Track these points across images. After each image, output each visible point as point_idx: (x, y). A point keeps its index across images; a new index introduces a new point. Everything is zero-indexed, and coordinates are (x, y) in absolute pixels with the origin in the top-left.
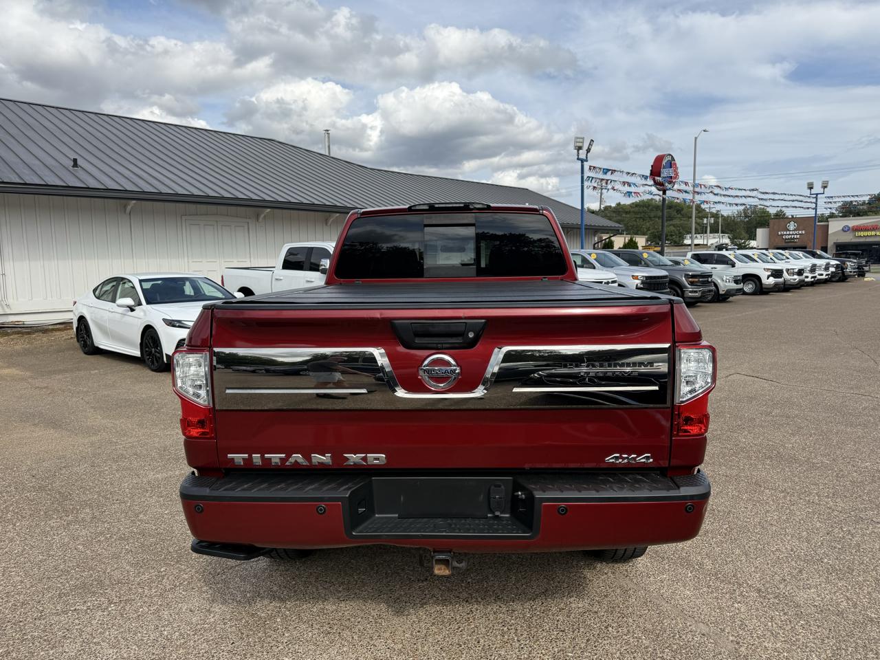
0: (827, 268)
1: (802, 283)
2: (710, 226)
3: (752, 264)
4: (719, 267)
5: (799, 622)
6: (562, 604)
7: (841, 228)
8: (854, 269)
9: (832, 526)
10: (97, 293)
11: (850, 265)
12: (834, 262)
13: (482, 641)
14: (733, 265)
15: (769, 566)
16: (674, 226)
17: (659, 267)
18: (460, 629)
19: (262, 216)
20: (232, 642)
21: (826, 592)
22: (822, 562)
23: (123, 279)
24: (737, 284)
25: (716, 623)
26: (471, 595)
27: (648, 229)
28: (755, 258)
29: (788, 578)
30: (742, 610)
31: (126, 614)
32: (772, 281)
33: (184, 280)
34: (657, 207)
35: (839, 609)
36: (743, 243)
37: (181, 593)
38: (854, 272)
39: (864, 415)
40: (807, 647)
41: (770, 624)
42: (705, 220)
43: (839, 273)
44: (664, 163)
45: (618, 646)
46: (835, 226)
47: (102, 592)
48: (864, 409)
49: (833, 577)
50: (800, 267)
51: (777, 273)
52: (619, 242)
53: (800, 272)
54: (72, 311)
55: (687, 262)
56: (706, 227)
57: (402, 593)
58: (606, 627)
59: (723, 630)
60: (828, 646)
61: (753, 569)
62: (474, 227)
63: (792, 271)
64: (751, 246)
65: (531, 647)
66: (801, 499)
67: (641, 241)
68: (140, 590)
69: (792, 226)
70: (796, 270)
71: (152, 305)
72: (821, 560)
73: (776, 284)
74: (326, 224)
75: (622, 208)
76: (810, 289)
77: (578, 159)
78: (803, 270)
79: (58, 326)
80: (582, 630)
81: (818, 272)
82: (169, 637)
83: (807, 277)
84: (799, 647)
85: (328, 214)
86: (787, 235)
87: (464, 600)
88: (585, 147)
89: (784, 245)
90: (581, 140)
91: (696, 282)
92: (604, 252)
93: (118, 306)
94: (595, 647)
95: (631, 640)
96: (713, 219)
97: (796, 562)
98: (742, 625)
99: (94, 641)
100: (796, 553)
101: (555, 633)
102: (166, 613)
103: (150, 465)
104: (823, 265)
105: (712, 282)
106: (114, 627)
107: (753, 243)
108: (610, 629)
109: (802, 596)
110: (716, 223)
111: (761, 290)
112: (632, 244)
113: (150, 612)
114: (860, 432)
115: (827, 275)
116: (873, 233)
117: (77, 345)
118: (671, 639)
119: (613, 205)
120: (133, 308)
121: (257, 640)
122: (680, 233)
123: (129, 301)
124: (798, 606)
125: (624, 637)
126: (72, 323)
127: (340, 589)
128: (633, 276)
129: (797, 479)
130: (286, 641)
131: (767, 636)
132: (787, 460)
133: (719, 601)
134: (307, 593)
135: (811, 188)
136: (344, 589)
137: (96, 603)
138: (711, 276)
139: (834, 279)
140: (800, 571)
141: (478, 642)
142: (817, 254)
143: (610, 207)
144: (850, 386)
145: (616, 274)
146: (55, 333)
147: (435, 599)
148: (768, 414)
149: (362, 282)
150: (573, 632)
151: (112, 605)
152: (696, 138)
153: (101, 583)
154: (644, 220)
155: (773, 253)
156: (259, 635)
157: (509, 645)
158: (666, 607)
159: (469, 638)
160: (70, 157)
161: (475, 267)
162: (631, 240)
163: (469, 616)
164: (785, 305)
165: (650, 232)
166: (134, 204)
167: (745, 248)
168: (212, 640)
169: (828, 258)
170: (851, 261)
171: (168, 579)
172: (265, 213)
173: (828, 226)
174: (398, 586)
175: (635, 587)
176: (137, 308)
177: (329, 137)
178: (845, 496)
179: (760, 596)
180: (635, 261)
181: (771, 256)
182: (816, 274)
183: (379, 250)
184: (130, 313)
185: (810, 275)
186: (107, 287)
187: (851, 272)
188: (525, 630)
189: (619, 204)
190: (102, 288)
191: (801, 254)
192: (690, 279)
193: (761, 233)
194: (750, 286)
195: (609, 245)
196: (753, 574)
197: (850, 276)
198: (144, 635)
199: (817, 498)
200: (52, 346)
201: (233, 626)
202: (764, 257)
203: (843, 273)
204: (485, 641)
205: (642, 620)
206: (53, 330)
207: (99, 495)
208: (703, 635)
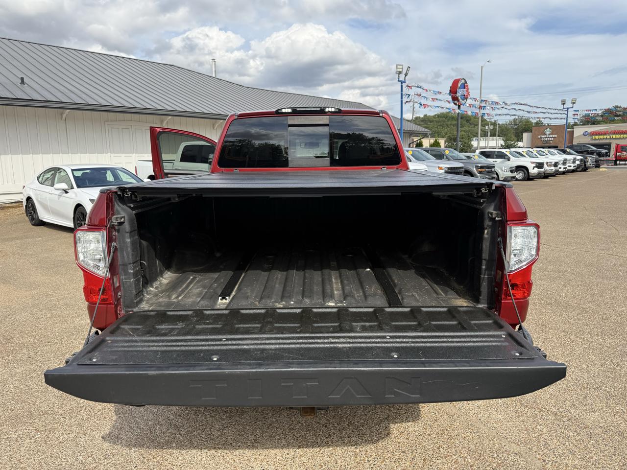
0: (574, 162)
1: (557, 173)
2: (490, 132)
3: (522, 158)
4: (499, 160)
5: (590, 441)
6: (402, 428)
7: (582, 133)
8: (593, 162)
9: (604, 359)
10: (40, 179)
11: (590, 160)
12: (579, 157)
13: (339, 462)
14: (509, 160)
15: (561, 393)
16: (464, 131)
17: (457, 161)
18: (321, 452)
19: (165, 122)
20: (135, 465)
21: (607, 415)
22: (601, 389)
23: (59, 169)
24: (512, 173)
25: (525, 443)
26: (329, 421)
27: (446, 134)
28: (524, 154)
29: (576, 403)
30: (544, 432)
31: (49, 441)
32: (536, 170)
33: (105, 169)
34: (453, 118)
35: (620, 430)
36: (513, 144)
37: (95, 422)
38: (593, 164)
39: (615, 270)
40: (599, 464)
41: (567, 443)
42: (487, 127)
43: (582, 165)
44: (459, 85)
45: (449, 464)
46: (578, 132)
47: (31, 421)
48: (614, 265)
49: (611, 402)
50: (556, 161)
51: (540, 165)
52: (426, 143)
53: (556, 165)
54: (22, 193)
55: (476, 157)
56: (488, 132)
57: (274, 420)
58: (438, 448)
59: (531, 449)
60: (616, 462)
61: (549, 396)
62: (328, 127)
63: (550, 163)
64: (518, 146)
65: (379, 467)
66: (578, 337)
67: (442, 142)
68: (62, 420)
69: (548, 131)
70: (553, 163)
71: (82, 189)
72: (600, 388)
73: (539, 173)
74: (213, 128)
75: (428, 118)
76: (562, 177)
77: (399, 81)
78: (558, 163)
79: (13, 204)
80: (419, 451)
81: (568, 164)
82: (84, 461)
83: (560, 168)
84: (593, 464)
85: (214, 120)
86: (544, 138)
87: (323, 426)
88: (404, 72)
89: (543, 145)
90: (401, 67)
91: (483, 171)
92: (418, 150)
93: (56, 189)
94: (431, 466)
95: (460, 460)
96: (492, 126)
97: (581, 390)
98: (545, 444)
99: (22, 466)
100: (580, 382)
101: (398, 454)
102: (82, 440)
103: (76, 313)
104: (571, 159)
105: (494, 171)
106: (39, 453)
107: (520, 144)
108: (441, 449)
109: (589, 419)
110: (494, 129)
111: (529, 178)
112: (436, 144)
113: (69, 439)
114: (614, 283)
115: (574, 166)
116: (605, 137)
117: (27, 218)
118: (491, 458)
119: (422, 116)
120: (67, 190)
121: (156, 464)
122: (469, 136)
123: (64, 186)
124: (587, 427)
125: (453, 456)
126: (22, 202)
127: (225, 417)
128: (438, 167)
129: (572, 321)
130: (179, 464)
131: (566, 454)
132: (563, 306)
133: (525, 424)
134: (197, 421)
135: (564, 104)
136: (227, 417)
137: (25, 431)
138: (494, 167)
139: (579, 170)
140: (585, 398)
141: (336, 463)
142: (567, 152)
143: (419, 117)
144: (602, 248)
145: (427, 166)
146: (11, 210)
147: (300, 425)
148: (545, 270)
149: (240, 170)
150: (412, 453)
151: (39, 433)
152: (482, 67)
153: (30, 414)
154: (443, 127)
155: (536, 150)
156: (158, 459)
157: (361, 466)
158: (484, 429)
159: (329, 459)
160: (18, 76)
161: (329, 159)
162: (436, 141)
163: (327, 440)
164: (546, 188)
165: (447, 136)
166: (68, 112)
167: (514, 147)
168: (119, 464)
169: (575, 155)
170: (590, 157)
171: (85, 409)
172: (168, 120)
173: (573, 131)
174: (270, 414)
175: (458, 413)
176: (70, 191)
177: (215, 64)
178: (611, 334)
179: (557, 419)
180: (440, 156)
181: (535, 153)
182: (567, 166)
183: (253, 146)
184: (65, 195)
185: (563, 167)
186: (48, 175)
187: (590, 164)
188: (374, 451)
189: (425, 116)
190: (43, 176)
191: (555, 151)
192: (479, 170)
193: (525, 136)
194: (521, 174)
195: (419, 145)
196: (549, 400)
197: (590, 167)
198: (63, 460)
199: (589, 336)
200: (7, 219)
201: (136, 451)
202: (530, 153)
203: (585, 165)
204: (342, 462)
205: (466, 441)
206: (9, 207)
207: (35, 338)
208: (516, 454)
